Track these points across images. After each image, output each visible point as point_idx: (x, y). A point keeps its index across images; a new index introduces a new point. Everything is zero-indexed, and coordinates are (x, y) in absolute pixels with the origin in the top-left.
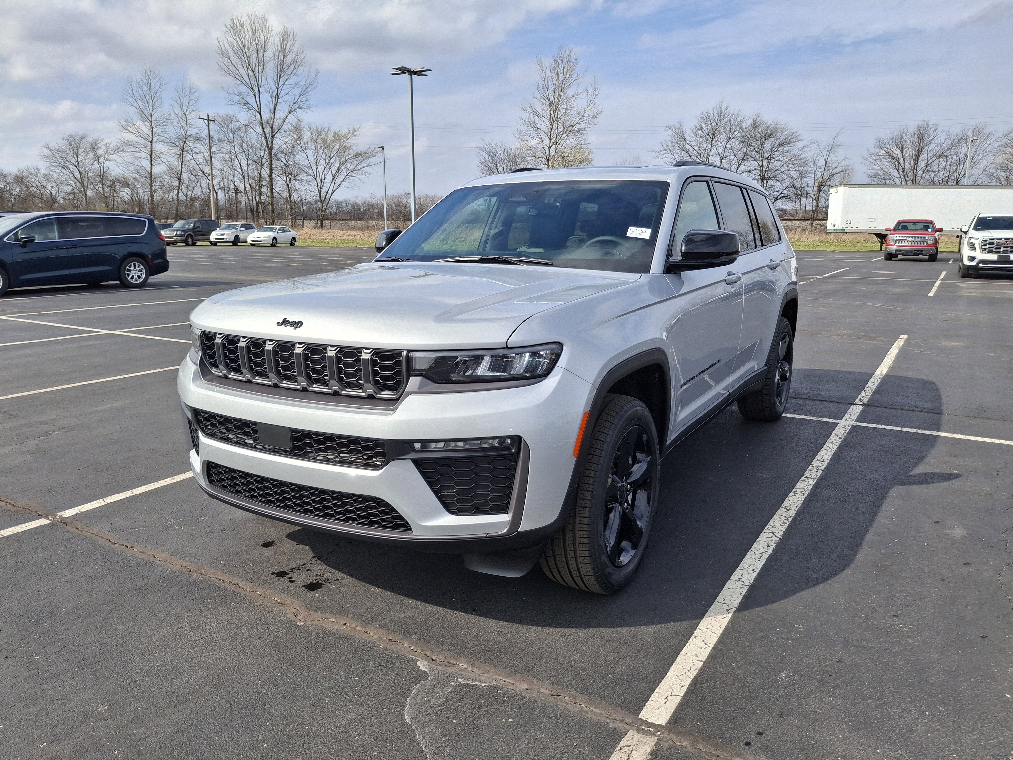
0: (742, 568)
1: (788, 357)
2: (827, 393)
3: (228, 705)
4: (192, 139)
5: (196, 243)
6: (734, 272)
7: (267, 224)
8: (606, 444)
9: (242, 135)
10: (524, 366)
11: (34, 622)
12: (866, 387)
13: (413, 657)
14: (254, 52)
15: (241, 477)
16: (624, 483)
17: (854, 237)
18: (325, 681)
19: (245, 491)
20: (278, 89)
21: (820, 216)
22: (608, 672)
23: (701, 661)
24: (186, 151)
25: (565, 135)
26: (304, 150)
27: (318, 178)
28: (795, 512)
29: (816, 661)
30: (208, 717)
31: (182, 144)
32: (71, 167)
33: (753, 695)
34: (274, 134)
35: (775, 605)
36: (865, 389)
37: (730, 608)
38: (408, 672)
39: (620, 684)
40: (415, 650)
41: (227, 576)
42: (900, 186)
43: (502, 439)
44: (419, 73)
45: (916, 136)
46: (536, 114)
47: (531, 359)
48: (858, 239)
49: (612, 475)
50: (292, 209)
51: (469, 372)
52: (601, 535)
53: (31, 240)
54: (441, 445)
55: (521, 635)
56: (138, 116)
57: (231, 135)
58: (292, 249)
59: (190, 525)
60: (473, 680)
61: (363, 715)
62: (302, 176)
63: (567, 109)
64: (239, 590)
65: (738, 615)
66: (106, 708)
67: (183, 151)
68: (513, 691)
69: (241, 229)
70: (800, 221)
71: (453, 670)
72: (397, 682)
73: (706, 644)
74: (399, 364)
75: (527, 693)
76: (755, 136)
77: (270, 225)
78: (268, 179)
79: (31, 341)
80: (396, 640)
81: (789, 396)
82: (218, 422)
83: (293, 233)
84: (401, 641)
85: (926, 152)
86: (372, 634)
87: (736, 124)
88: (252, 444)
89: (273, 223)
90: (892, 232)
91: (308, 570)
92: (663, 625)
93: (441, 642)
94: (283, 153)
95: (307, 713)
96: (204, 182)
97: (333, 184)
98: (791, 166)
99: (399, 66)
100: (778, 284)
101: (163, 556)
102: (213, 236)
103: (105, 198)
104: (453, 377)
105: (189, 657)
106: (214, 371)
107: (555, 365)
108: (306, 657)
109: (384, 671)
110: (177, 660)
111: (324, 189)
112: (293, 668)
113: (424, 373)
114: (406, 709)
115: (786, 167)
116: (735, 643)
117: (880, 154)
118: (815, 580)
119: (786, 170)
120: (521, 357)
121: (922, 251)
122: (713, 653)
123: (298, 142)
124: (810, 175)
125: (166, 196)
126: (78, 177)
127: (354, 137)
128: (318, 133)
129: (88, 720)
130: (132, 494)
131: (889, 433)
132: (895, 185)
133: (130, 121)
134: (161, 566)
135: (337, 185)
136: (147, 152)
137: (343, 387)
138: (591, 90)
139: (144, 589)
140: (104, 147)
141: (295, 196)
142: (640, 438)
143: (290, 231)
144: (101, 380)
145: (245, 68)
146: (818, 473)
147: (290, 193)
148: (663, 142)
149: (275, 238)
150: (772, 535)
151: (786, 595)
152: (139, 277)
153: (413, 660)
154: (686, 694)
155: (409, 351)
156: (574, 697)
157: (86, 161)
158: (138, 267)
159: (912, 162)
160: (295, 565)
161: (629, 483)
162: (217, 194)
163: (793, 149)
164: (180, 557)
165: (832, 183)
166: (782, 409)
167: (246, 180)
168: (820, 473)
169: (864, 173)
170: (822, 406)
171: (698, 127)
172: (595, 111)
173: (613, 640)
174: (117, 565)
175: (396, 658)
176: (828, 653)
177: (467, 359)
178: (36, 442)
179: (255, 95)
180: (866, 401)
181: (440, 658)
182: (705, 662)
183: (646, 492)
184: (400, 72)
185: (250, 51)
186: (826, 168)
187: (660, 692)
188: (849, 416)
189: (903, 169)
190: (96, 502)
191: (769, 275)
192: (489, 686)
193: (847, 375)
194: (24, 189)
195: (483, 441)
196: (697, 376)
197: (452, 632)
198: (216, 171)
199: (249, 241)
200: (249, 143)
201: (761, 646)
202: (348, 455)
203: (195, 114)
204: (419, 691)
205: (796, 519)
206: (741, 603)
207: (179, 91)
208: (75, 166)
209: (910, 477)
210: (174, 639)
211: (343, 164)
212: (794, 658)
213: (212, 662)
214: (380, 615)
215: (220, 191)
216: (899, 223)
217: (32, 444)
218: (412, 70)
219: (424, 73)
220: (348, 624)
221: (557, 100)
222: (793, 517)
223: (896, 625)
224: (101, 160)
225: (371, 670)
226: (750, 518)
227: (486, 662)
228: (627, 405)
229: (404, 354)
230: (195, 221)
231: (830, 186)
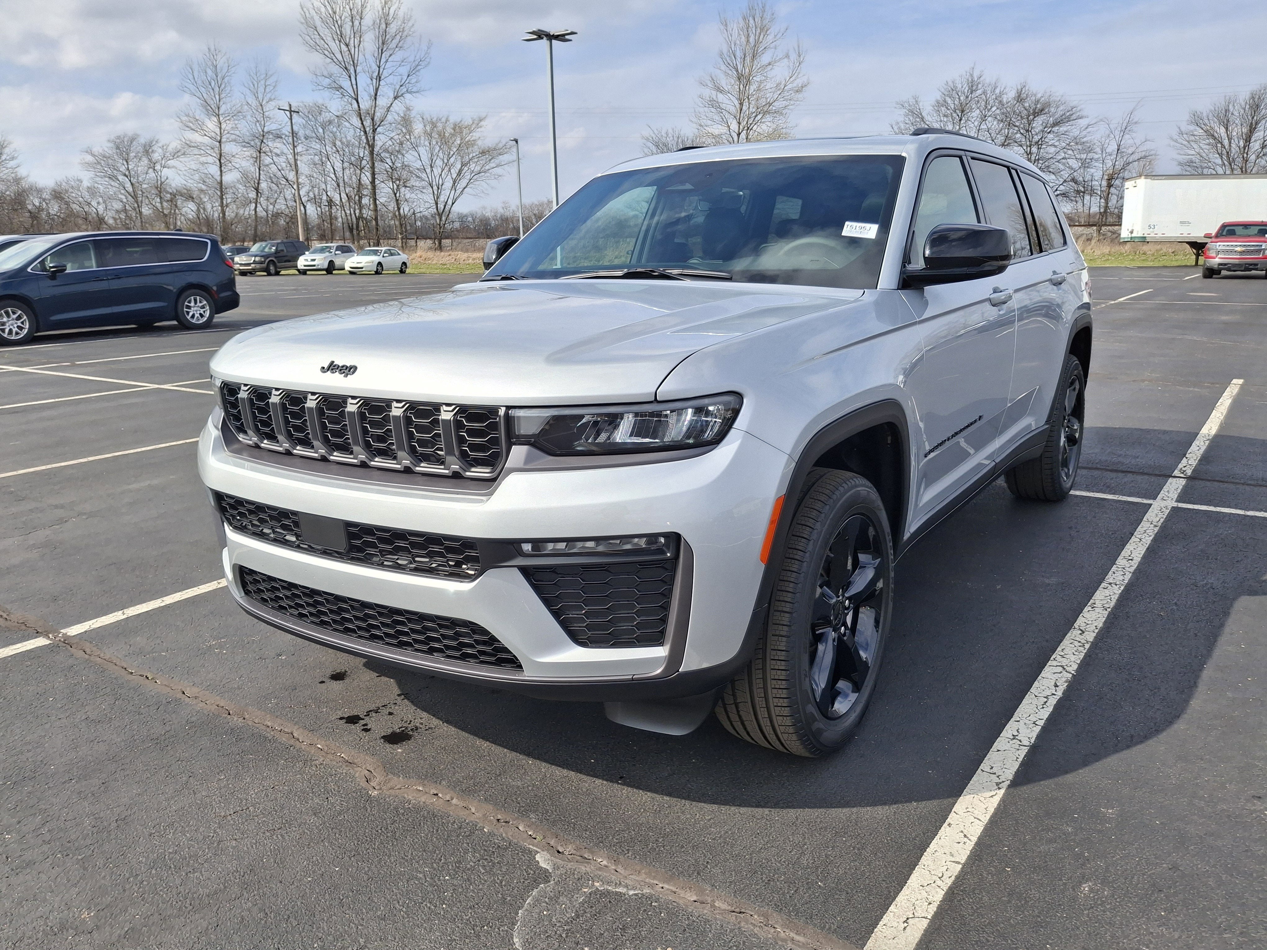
0: (1018, 719)
1: (1078, 411)
2: (1133, 461)
3: (262, 915)
4: (271, 136)
5: (280, 272)
6: (1002, 289)
7: (370, 246)
8: (811, 542)
9: (335, 129)
10: (685, 429)
11: (11, 784)
12: (1189, 452)
13: (531, 846)
14: (348, 20)
15: (283, 588)
16: (841, 598)
17: (1159, 247)
18: (402, 881)
19: (291, 607)
20: (379, 67)
21: (1110, 220)
22: (818, 878)
23: (958, 863)
24: (265, 153)
25: (759, 117)
26: (415, 147)
27: (434, 183)
28: (1095, 635)
29: (1136, 867)
30: (232, 932)
31: (259, 144)
32: (121, 178)
33: (1039, 919)
34: (376, 127)
35: (1069, 778)
36: (1187, 456)
37: (1000, 781)
38: (522, 870)
39: (836, 897)
40: (534, 836)
41: (279, 721)
42: (1224, 176)
43: (652, 538)
44: (560, 38)
45: (1248, 106)
46: (719, 90)
47: (695, 418)
48: (1165, 250)
49: (821, 587)
50: (401, 225)
51: (603, 438)
52: (806, 676)
53: (61, 270)
54: (562, 546)
55: (688, 816)
56: (201, 108)
57: (321, 130)
58: (402, 277)
59: (235, 647)
60: (616, 884)
61: (454, 935)
62: (413, 182)
63: (761, 82)
64: (292, 742)
65: (1013, 792)
66: (92, 914)
67: (260, 153)
68: (675, 904)
69: (337, 252)
70: (1083, 228)
71: (588, 870)
72: (505, 886)
73: (965, 836)
74: (494, 426)
75: (695, 908)
76: (1020, 113)
77: (374, 246)
78: (369, 187)
79: (57, 400)
80: (508, 820)
81: (1080, 465)
82: (248, 510)
83: (403, 257)
84: (515, 822)
85: (1262, 128)
86: (473, 810)
87: (994, 97)
88: (295, 542)
89: (378, 244)
90: (1213, 240)
91: (390, 714)
92: (900, 806)
93: (572, 825)
94: (388, 152)
95: (373, 931)
96: (289, 193)
97: (453, 192)
98: (1070, 152)
99: (534, 30)
100: (1066, 307)
101: (195, 690)
102: (302, 262)
103: (163, 217)
104: (577, 446)
105: (214, 841)
106: (241, 437)
107: (730, 427)
108: (377, 844)
109: (488, 868)
110: (198, 844)
111: (442, 199)
112: (357, 861)
113: (533, 440)
114: (516, 927)
115: (1063, 155)
116: (1010, 836)
117: (1195, 133)
118: (1129, 739)
119: (1063, 159)
120: (680, 415)
121: (1256, 265)
122: (977, 850)
123: (408, 137)
124: (1096, 164)
125: (241, 212)
126: (130, 189)
127: (479, 129)
128: (434, 125)
129: (65, 933)
130: (163, 604)
131: (1227, 519)
132: (1216, 176)
133: (191, 115)
134: (191, 705)
135: (458, 192)
136: (215, 155)
137: (418, 461)
138: (793, 56)
139: (163, 738)
140: (160, 150)
141: (405, 209)
142: (863, 531)
143: (399, 254)
144: (139, 450)
145: (337, 42)
146: (1125, 576)
147: (398, 204)
148: (894, 123)
149: (380, 264)
150: (1060, 669)
151: (1085, 763)
152: (202, 316)
153: (530, 852)
154: (937, 915)
155: (509, 408)
156: (766, 916)
157: (139, 168)
158: (200, 302)
159: (1242, 144)
160: (373, 707)
161: (849, 598)
162: (305, 207)
163: (1073, 129)
164: (218, 693)
165: (1127, 174)
166: (1070, 484)
167: (342, 188)
168: (1128, 576)
169: (1173, 159)
170: (1126, 480)
171: (941, 102)
172: (799, 82)
173: (826, 828)
174: (131, 704)
175: (506, 849)
176: (1154, 855)
177: (599, 419)
178: (48, 532)
179: (350, 77)
180: (1189, 472)
181: (569, 849)
182: (964, 865)
183: (873, 610)
184: (535, 37)
185: (343, 18)
186: (1119, 155)
187: (896, 910)
188: (1167, 494)
189: (1228, 153)
190: (113, 614)
191: (1052, 293)
192: (640, 896)
193: (1159, 436)
194: (64, 206)
195: (624, 540)
196: (949, 439)
197: (589, 810)
198: (303, 177)
199: (347, 268)
200: (344, 140)
201: (1050, 841)
202: (427, 560)
203: (273, 103)
204: (537, 901)
205: (1096, 645)
206: (1018, 774)
207: (252, 74)
208: (125, 175)
209: (1264, 584)
210: (197, 814)
211: (466, 165)
212: (1101, 862)
213: (245, 849)
214: (486, 782)
215: (309, 203)
216: (1224, 226)
217: (41, 535)
218: (552, 34)
219: (567, 37)
220: (440, 795)
221: (747, 70)
222: (1092, 642)
223: (1259, 811)
224: (158, 167)
225: (469, 866)
226: (1027, 643)
227: (635, 857)
228: (844, 485)
229: (502, 411)
230: (278, 244)
231: (1124, 179)
